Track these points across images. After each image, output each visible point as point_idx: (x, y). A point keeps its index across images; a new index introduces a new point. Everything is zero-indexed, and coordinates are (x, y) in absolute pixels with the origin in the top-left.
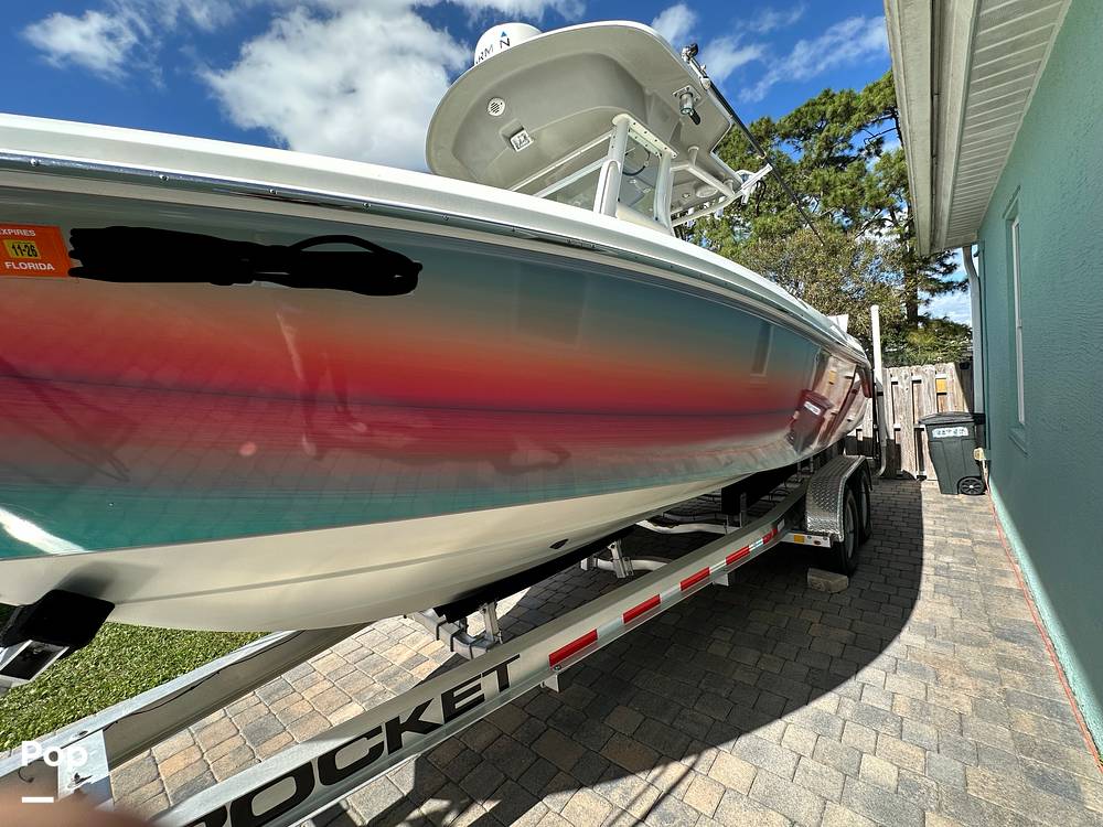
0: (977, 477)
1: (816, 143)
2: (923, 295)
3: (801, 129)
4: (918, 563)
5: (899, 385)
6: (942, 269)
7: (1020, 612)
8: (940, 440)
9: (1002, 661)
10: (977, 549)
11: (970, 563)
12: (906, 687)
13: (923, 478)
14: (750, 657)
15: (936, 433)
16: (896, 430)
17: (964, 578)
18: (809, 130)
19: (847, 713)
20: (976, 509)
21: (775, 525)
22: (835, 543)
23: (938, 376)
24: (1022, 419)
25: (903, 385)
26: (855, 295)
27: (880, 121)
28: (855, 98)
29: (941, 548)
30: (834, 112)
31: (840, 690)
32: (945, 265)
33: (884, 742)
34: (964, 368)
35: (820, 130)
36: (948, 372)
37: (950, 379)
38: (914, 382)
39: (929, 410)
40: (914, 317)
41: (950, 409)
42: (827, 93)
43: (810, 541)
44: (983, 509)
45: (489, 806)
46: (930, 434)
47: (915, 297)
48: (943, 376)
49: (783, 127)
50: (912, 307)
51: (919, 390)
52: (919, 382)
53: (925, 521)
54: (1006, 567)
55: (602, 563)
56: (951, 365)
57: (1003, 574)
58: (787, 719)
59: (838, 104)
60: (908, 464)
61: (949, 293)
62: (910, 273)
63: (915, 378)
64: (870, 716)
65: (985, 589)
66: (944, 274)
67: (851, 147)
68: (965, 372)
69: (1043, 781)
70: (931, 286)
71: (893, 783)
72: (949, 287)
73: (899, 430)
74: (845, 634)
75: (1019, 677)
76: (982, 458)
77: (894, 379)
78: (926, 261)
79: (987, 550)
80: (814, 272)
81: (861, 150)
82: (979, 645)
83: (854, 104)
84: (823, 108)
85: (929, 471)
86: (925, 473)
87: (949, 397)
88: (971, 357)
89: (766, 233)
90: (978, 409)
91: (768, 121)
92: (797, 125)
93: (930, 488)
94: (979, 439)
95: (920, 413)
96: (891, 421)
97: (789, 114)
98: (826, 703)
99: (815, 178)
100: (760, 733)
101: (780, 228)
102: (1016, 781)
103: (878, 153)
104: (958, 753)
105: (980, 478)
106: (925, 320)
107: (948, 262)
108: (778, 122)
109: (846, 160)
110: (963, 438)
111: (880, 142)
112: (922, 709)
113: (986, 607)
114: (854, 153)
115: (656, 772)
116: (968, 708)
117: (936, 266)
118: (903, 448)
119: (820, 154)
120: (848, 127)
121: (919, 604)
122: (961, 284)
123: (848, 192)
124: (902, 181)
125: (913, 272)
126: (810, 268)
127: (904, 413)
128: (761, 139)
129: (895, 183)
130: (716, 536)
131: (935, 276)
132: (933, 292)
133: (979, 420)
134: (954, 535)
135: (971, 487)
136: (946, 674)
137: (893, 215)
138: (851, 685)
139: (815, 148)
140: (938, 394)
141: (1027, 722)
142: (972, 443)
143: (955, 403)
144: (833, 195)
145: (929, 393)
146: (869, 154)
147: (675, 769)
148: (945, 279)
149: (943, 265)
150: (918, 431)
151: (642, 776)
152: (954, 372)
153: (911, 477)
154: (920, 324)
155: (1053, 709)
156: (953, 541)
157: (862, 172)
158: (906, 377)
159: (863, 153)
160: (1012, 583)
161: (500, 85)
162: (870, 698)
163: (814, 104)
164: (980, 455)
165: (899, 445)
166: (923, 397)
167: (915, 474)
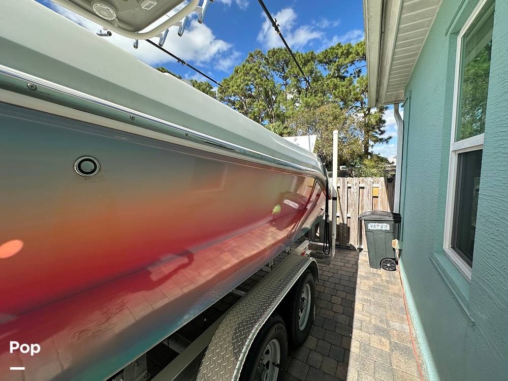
0: (392, 259)
1: (333, 67)
2: (371, 143)
3: (327, 61)
5: (352, 189)
6: (379, 132)
8: (372, 231)
13: (361, 250)
16: (348, 218)
18: (331, 61)
23: (375, 185)
25: (354, 190)
26: (344, 140)
27: (360, 61)
28: (351, 47)
30: (342, 52)
32: (381, 131)
34: (390, 181)
35: (335, 62)
36: (380, 183)
37: (380, 188)
38: (360, 188)
39: (368, 209)
40: (367, 153)
41: (380, 208)
42: (339, 44)
46: (366, 227)
47: (368, 143)
48: (377, 185)
49: (319, 57)
50: (366, 148)
51: (363, 193)
52: (363, 188)
56: (383, 179)
59: (344, 48)
60: (354, 241)
61: (381, 143)
63: (361, 185)
66: (380, 134)
67: (347, 72)
68: (390, 184)
70: (374, 139)
72: (381, 140)
73: (350, 218)
76: (397, 246)
77: (349, 185)
78: (373, 128)
81: (351, 74)
83: (351, 50)
84: (337, 51)
85: (364, 246)
86: (362, 247)
87: (379, 199)
88: (394, 175)
89: (307, 105)
90: (396, 211)
92: (325, 57)
93: (364, 257)
94: (397, 232)
95: (362, 208)
96: (346, 212)
97: (322, 51)
99: (331, 82)
101: (314, 104)
103: (358, 76)
105: (394, 259)
106: (371, 154)
107: (382, 129)
108: (317, 54)
109: (345, 78)
110: (386, 231)
111: (360, 71)
114: (348, 75)
117: (377, 131)
118: (351, 230)
119: (334, 73)
120: (347, 61)
122: (386, 140)
123: (344, 90)
124: (366, 90)
125: (368, 132)
126: (325, 124)
127: (353, 207)
128: (309, 61)
129: (364, 89)
131: (377, 135)
132: (375, 142)
133: (397, 218)
135: (389, 265)
137: (362, 105)
139: (333, 69)
140: (373, 197)
142: (391, 235)
143: (383, 206)
144: (338, 90)
145: (368, 196)
146: (355, 76)
148: (380, 137)
149: (379, 130)
150: (360, 221)
152: (384, 184)
153: (354, 249)
154: (369, 156)
157: (351, 83)
158: (356, 184)
159: (352, 76)
163: (333, 49)
164: (396, 244)
165: (349, 228)
166: (365, 198)
167: (357, 247)
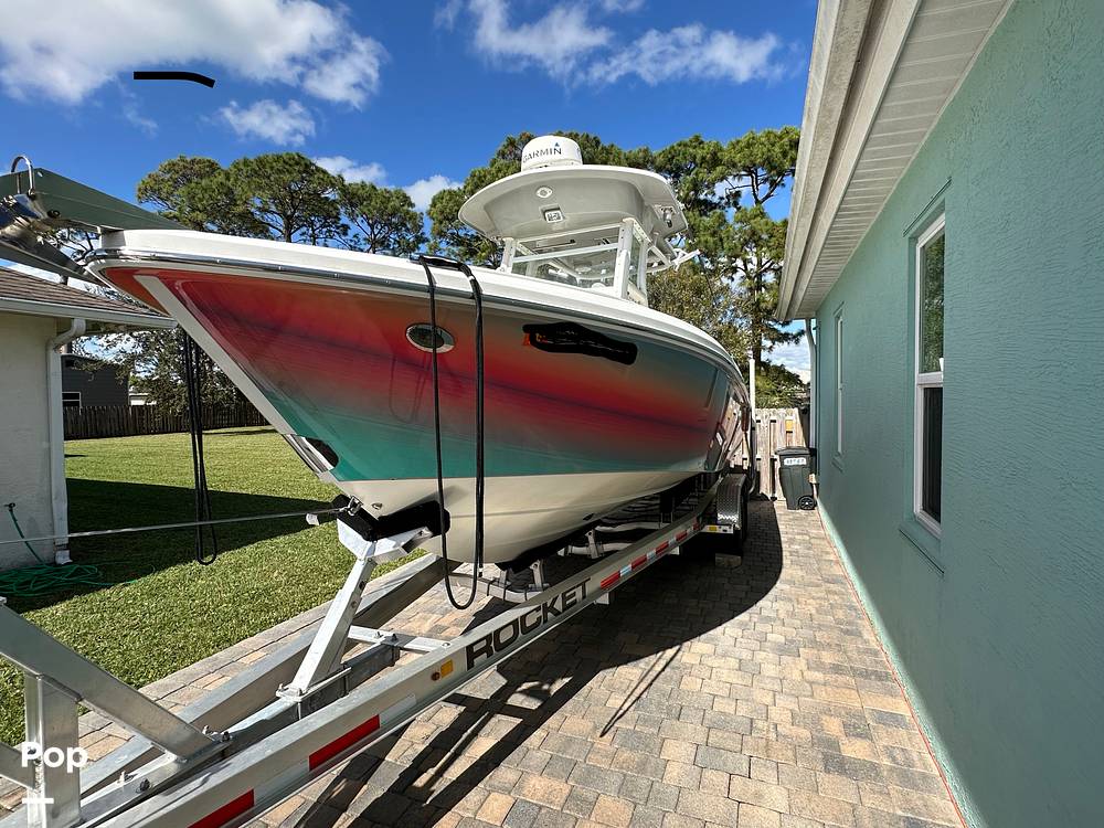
0: (810, 496)
1: (685, 182)
2: (767, 343)
4: (780, 550)
5: (761, 423)
7: (837, 571)
8: (787, 467)
9: (829, 592)
10: (812, 541)
11: (809, 549)
12: (783, 608)
13: (774, 499)
14: (693, 602)
15: (787, 462)
17: (807, 556)
18: (679, 168)
19: (756, 620)
20: (810, 518)
21: (698, 518)
22: (736, 530)
23: (788, 418)
24: (840, 450)
25: (765, 424)
27: (740, 177)
28: (721, 150)
29: (791, 541)
30: (703, 158)
31: (749, 611)
33: (775, 629)
34: (805, 414)
36: (794, 415)
37: (795, 421)
38: (772, 421)
39: (781, 445)
40: (758, 362)
41: (794, 444)
42: (697, 138)
43: (719, 530)
44: (813, 518)
45: (566, 680)
46: (782, 463)
47: (760, 342)
48: (790, 418)
50: (757, 352)
51: (775, 428)
52: (775, 421)
53: (780, 527)
54: (828, 549)
55: (576, 550)
56: (796, 410)
57: (827, 553)
58: (724, 625)
60: (765, 489)
61: (786, 343)
62: (756, 324)
63: (773, 418)
64: (768, 619)
65: (818, 561)
66: (782, 325)
67: (714, 194)
68: (805, 417)
69: (847, 632)
71: (783, 641)
72: (786, 338)
73: (759, 459)
74: (745, 587)
75: (836, 597)
76: (814, 481)
77: (758, 418)
78: (769, 312)
79: (818, 542)
80: (681, 308)
81: (722, 198)
82: (817, 586)
83: (719, 155)
85: (779, 493)
86: (776, 495)
87: (794, 434)
88: (809, 407)
90: (812, 446)
91: (646, 151)
92: (670, 161)
93: (780, 505)
94: (813, 467)
95: (774, 447)
97: (665, 149)
98: (743, 617)
100: (711, 632)
102: (836, 634)
104: (811, 627)
105: (812, 497)
106: (767, 365)
108: (654, 154)
109: (709, 206)
110: (803, 466)
111: (738, 195)
112: (792, 615)
113: (819, 569)
114: (716, 200)
115: (660, 654)
116: (814, 612)
118: (762, 474)
119: (687, 194)
120: (712, 176)
121: (783, 570)
122: (794, 337)
123: (711, 240)
124: (753, 237)
125: (759, 320)
127: (764, 446)
129: (747, 236)
130: (651, 531)
131: (776, 327)
132: (774, 341)
133: (813, 453)
134: (799, 534)
135: (807, 504)
136: (802, 600)
137: (745, 266)
138: (754, 609)
139: (684, 188)
140: (787, 432)
141: (840, 614)
142: (808, 470)
143: (797, 441)
144: (698, 239)
145: (781, 430)
146: (728, 203)
147: (670, 652)
148: (783, 331)
150: (773, 461)
151: (653, 656)
152: (798, 416)
153: (767, 498)
154: (763, 369)
155: (852, 608)
156: (798, 537)
157: (722, 221)
158: (767, 417)
159: (723, 202)
160: (832, 557)
161: (552, 181)
162: (765, 613)
163: (685, 145)
164: (813, 479)
165: (759, 473)
166: (777, 434)
167: (769, 496)
